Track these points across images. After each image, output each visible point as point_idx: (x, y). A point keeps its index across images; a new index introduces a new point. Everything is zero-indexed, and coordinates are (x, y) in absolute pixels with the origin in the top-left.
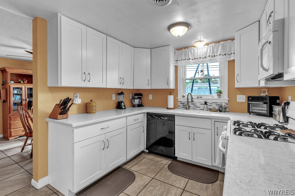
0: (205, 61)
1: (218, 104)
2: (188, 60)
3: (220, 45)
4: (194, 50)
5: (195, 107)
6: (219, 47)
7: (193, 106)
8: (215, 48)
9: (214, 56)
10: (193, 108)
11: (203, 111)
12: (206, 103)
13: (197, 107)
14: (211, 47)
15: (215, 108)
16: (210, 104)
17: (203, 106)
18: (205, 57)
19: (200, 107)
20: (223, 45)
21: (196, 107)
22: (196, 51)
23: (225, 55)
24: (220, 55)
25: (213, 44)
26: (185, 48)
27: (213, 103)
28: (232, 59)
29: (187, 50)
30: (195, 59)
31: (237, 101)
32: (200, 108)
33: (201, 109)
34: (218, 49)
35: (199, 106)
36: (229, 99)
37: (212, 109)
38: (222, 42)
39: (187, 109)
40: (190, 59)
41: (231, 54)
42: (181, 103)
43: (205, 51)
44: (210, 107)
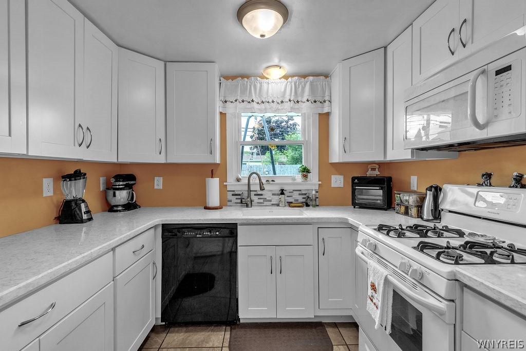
0: (282, 109)
1: (304, 192)
2: (249, 102)
3: (307, 82)
4: (261, 83)
5: (262, 201)
6: (305, 85)
7: (259, 199)
8: (299, 87)
9: (298, 102)
10: (258, 203)
11: (278, 207)
12: (282, 192)
13: (265, 200)
14: (293, 84)
15: (297, 200)
16: (290, 192)
17: (277, 198)
18: (282, 102)
19: (270, 201)
20: (312, 84)
21: (264, 202)
22: (265, 86)
23: (315, 102)
24: (308, 101)
25: (297, 78)
26: (243, 76)
27: (293, 190)
28: (326, 110)
29: (247, 82)
30: (263, 102)
31: (332, 186)
32: (272, 203)
33: (273, 205)
34: (303, 88)
35: (270, 199)
36: (320, 183)
37: (292, 203)
38: (311, 78)
39: (247, 206)
40: (253, 101)
41: (325, 101)
42: (233, 195)
43: (283, 90)
44: (290, 200)
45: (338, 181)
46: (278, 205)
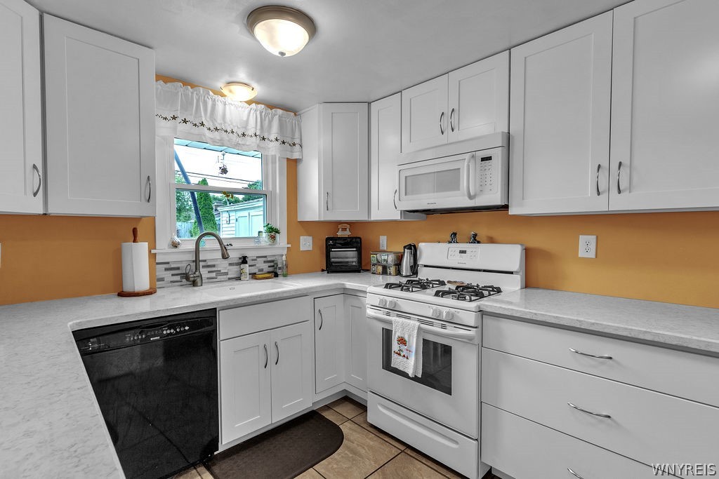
0: (243, 145)
1: (269, 259)
2: (195, 125)
3: (275, 115)
4: (214, 101)
5: (214, 275)
6: (272, 118)
7: (209, 272)
8: (265, 120)
9: (264, 139)
10: (208, 278)
11: (241, 282)
12: (244, 260)
13: (219, 273)
14: (258, 113)
15: (262, 270)
16: (253, 260)
17: (235, 268)
18: (244, 135)
19: (226, 274)
20: (280, 118)
21: (218, 276)
22: (220, 107)
23: (284, 143)
24: (277, 140)
25: (263, 106)
26: (186, 83)
27: (257, 257)
28: (296, 156)
29: (192, 93)
30: (216, 129)
31: (301, 249)
32: (229, 276)
33: (229, 279)
34: (270, 122)
35: (226, 271)
36: (289, 246)
37: (255, 274)
38: (280, 112)
39: (194, 284)
40: (202, 124)
41: (294, 144)
42: (166, 269)
43: (245, 119)
44: (254, 270)
45: (306, 243)
46: (239, 279)
